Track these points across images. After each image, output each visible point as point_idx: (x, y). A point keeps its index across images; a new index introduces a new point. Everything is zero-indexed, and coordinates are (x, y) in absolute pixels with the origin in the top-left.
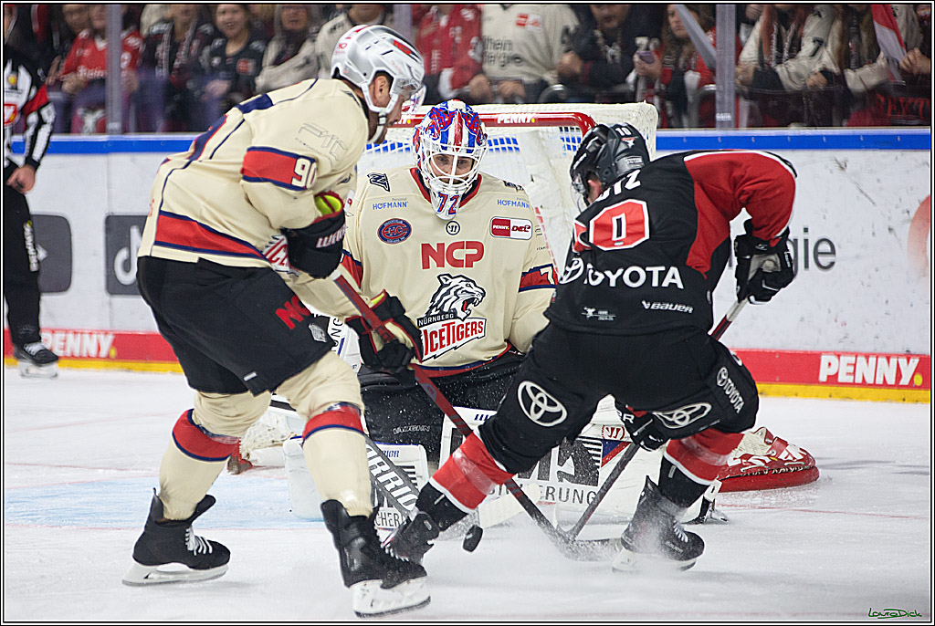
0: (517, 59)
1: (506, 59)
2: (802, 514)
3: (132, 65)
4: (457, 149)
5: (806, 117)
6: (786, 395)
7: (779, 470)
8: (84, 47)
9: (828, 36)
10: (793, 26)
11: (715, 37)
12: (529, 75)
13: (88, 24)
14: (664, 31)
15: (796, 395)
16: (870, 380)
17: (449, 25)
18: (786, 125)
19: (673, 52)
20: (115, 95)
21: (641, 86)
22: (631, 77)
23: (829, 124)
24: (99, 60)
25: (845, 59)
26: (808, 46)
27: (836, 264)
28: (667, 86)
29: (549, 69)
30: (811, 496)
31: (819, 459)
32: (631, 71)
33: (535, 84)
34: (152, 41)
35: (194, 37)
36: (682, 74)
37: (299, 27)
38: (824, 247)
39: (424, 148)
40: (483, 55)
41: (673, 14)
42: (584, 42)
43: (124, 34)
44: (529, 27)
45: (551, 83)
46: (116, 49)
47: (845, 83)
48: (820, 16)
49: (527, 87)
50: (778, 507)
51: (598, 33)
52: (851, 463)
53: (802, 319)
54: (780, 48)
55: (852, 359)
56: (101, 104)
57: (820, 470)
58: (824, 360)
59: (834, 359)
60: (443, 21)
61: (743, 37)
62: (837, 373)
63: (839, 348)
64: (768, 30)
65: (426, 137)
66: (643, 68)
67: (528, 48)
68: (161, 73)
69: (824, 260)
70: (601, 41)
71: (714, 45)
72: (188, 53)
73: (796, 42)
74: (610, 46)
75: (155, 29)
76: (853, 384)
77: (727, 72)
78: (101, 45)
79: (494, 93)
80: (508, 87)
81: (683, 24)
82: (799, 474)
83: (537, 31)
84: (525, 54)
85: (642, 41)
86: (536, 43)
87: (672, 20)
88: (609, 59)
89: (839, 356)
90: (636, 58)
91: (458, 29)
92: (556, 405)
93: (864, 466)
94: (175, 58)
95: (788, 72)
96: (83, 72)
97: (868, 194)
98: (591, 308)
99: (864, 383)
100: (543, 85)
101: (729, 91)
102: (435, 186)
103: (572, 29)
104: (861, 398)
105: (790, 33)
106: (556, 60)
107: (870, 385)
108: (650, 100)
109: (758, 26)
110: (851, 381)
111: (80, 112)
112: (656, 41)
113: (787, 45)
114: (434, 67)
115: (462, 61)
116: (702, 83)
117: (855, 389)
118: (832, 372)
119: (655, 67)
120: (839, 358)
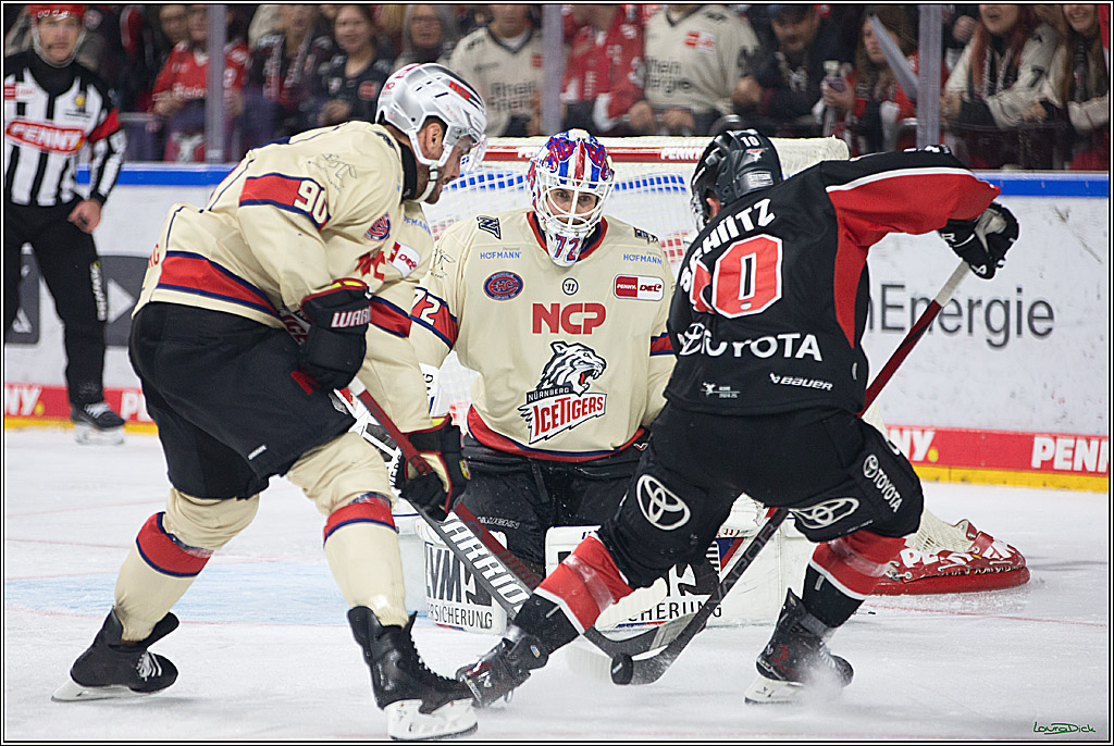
0: (685, 84)
1: (672, 85)
2: (1009, 622)
3: (237, 83)
4: (578, 184)
5: (1021, 157)
6: (992, 482)
7: (982, 570)
8: (182, 61)
9: (1049, 65)
10: (1009, 53)
11: (917, 63)
12: (699, 103)
13: (187, 34)
14: (858, 55)
15: (1005, 483)
16: (1091, 467)
17: (608, 43)
18: (998, 167)
19: (868, 79)
20: (216, 118)
21: (830, 118)
22: (819, 108)
23: (1049, 167)
24: (198, 76)
25: (1069, 91)
26: (1026, 75)
27: (1054, 332)
28: (860, 118)
29: (723, 95)
30: (1020, 602)
31: (1030, 558)
32: (818, 101)
33: (706, 115)
34: (260, 56)
35: (309, 52)
36: (878, 105)
37: (431, 42)
38: (1041, 311)
39: (540, 183)
40: (646, 78)
41: (869, 34)
42: (764, 66)
43: (228, 47)
44: (701, 48)
45: (724, 112)
46: (218, 64)
47: (1068, 119)
48: (1041, 40)
49: (697, 117)
50: (981, 612)
51: (780, 56)
52: (1067, 564)
53: (1013, 395)
54: (993, 77)
55: (1071, 442)
56: (200, 128)
57: (1031, 571)
58: (1038, 442)
59: (1049, 442)
60: (600, 39)
61: (949, 64)
62: (1053, 459)
63: (1056, 429)
64: (979, 56)
65: (543, 170)
66: (832, 98)
67: (699, 72)
68: (270, 92)
69: (1040, 326)
70: (783, 65)
71: (916, 72)
72: (302, 71)
73: (1012, 71)
74: (795, 71)
75: (264, 42)
76: (1072, 472)
77: (930, 103)
78: (201, 59)
79: (658, 123)
80: (674, 117)
81: (880, 46)
82: (1008, 574)
83: (710, 52)
84: (695, 79)
85: (831, 66)
86: (708, 65)
87: (868, 41)
88: (793, 86)
89: (1055, 438)
90: (825, 86)
91: (617, 48)
92: (675, 503)
93: (1082, 567)
94: (286, 75)
95: (1001, 105)
96: (180, 91)
97: (1094, 250)
98: (711, 384)
99: (1084, 471)
100: (716, 115)
101: (933, 126)
102: (551, 227)
103: (750, 50)
104: (1080, 487)
105: (1006, 61)
106: (731, 86)
107: (1091, 473)
108: (840, 135)
109: (968, 51)
110: (1069, 468)
111: (175, 136)
112: (848, 66)
113: (1001, 74)
114: (589, 92)
115: (622, 86)
116: (901, 117)
117: (1074, 478)
118: (1047, 456)
119: (847, 97)
120: (1055, 442)
